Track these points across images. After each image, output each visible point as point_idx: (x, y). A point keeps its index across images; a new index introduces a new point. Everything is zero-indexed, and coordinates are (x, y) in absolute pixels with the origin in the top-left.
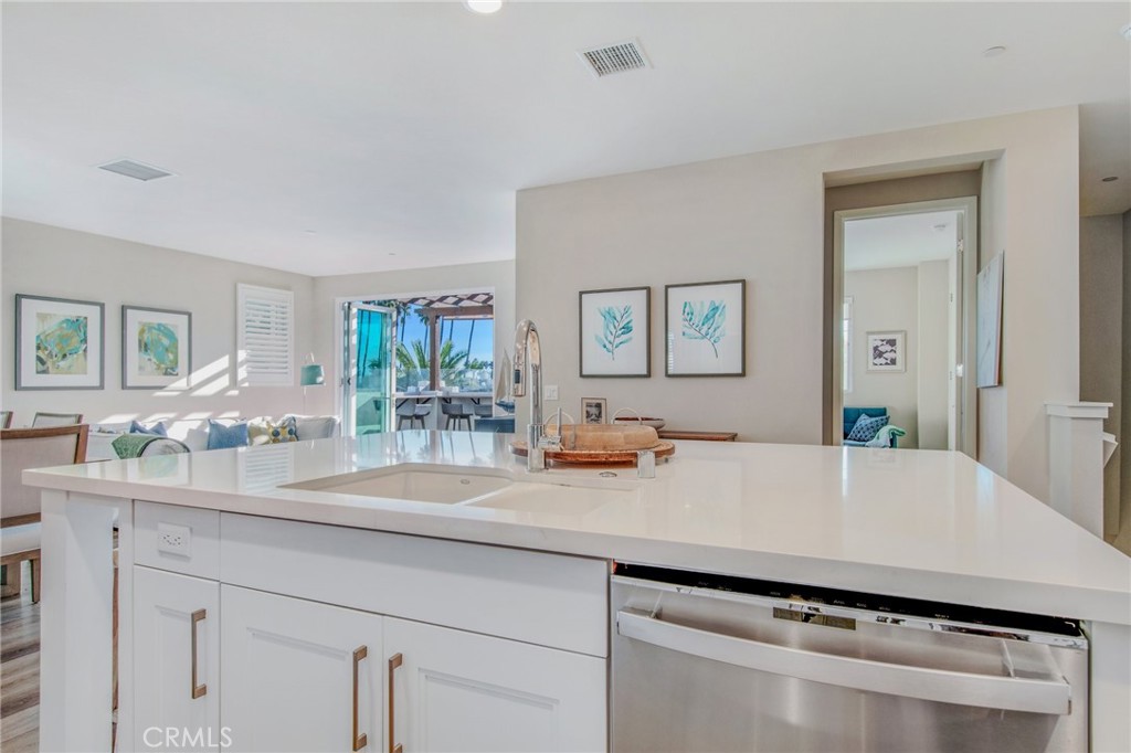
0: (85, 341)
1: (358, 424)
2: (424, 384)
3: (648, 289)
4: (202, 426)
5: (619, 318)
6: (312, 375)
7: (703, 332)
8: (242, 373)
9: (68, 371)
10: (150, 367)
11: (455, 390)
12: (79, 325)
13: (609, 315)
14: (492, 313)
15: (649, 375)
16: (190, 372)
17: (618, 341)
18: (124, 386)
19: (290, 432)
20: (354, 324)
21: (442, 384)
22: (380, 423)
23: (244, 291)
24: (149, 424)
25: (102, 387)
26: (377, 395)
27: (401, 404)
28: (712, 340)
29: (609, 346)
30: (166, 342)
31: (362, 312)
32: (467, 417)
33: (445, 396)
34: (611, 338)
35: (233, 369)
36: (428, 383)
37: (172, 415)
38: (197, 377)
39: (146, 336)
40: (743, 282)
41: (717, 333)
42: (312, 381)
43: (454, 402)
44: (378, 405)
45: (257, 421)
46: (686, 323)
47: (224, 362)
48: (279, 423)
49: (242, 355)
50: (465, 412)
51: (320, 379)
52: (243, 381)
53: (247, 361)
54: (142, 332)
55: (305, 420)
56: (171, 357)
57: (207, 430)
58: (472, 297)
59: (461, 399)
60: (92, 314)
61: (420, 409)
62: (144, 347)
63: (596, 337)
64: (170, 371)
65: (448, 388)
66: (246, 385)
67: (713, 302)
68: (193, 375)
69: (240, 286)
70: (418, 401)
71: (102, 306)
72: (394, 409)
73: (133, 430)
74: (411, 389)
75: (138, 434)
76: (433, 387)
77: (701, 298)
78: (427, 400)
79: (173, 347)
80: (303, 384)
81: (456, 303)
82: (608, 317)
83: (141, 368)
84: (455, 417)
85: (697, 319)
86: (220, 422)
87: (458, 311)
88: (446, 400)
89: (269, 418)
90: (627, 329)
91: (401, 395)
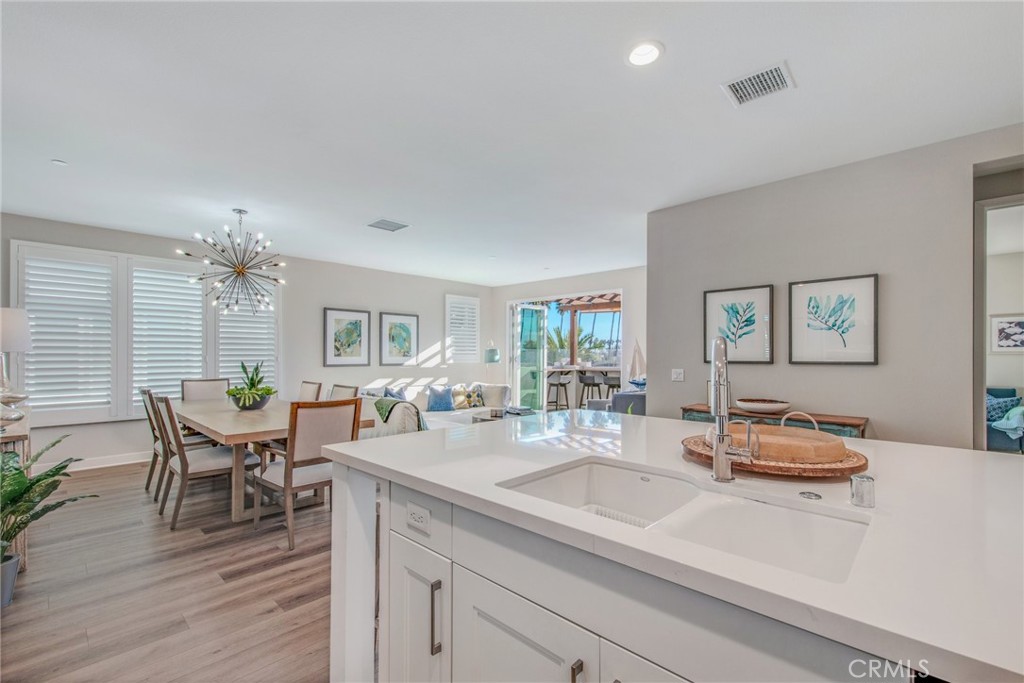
0: (359, 335)
1: (521, 389)
2: (566, 360)
3: (771, 287)
4: (424, 390)
5: (741, 312)
6: (491, 355)
7: (830, 324)
8: (448, 353)
9: (352, 354)
10: (395, 351)
11: (589, 365)
12: (356, 325)
13: (733, 311)
14: (620, 306)
15: (771, 362)
16: (418, 354)
17: (740, 332)
18: (381, 364)
19: (478, 396)
20: (519, 319)
21: (579, 360)
22: (535, 388)
23: (450, 299)
24: (395, 389)
25: (369, 364)
26: (534, 369)
27: (551, 374)
28: (840, 331)
29: (731, 336)
30: (404, 334)
31: (523, 310)
32: (598, 385)
33: (582, 369)
34: (734, 330)
35: (443, 351)
36: (569, 359)
37: (408, 380)
38: (423, 356)
39: (393, 331)
40: (876, 277)
41: (846, 325)
42: (492, 360)
43: (588, 374)
44: (534, 375)
45: (458, 387)
46: (811, 316)
47: (437, 347)
48: (471, 388)
49: (449, 341)
50: (596, 381)
51: (497, 357)
52: (449, 359)
53: (451, 346)
54: (391, 329)
55: (488, 387)
56: (407, 344)
57: (428, 392)
58: (601, 296)
59: (593, 372)
60: (363, 317)
61: (563, 379)
62: (392, 338)
63: (719, 328)
64: (406, 354)
65: (583, 363)
66: (451, 361)
67: (841, 296)
68: (420, 355)
69: (447, 296)
70: (562, 373)
71: (369, 313)
72: (545, 380)
73: (386, 396)
74: (557, 364)
75: (389, 398)
76: (572, 362)
77: (829, 294)
78: (568, 373)
79: (407, 339)
80: (486, 362)
81: (589, 301)
82: (731, 311)
83: (391, 352)
84: (589, 385)
85: (823, 312)
86: (435, 387)
87: (591, 306)
88: (582, 373)
89: (464, 385)
90: (749, 322)
91: (551, 369)
